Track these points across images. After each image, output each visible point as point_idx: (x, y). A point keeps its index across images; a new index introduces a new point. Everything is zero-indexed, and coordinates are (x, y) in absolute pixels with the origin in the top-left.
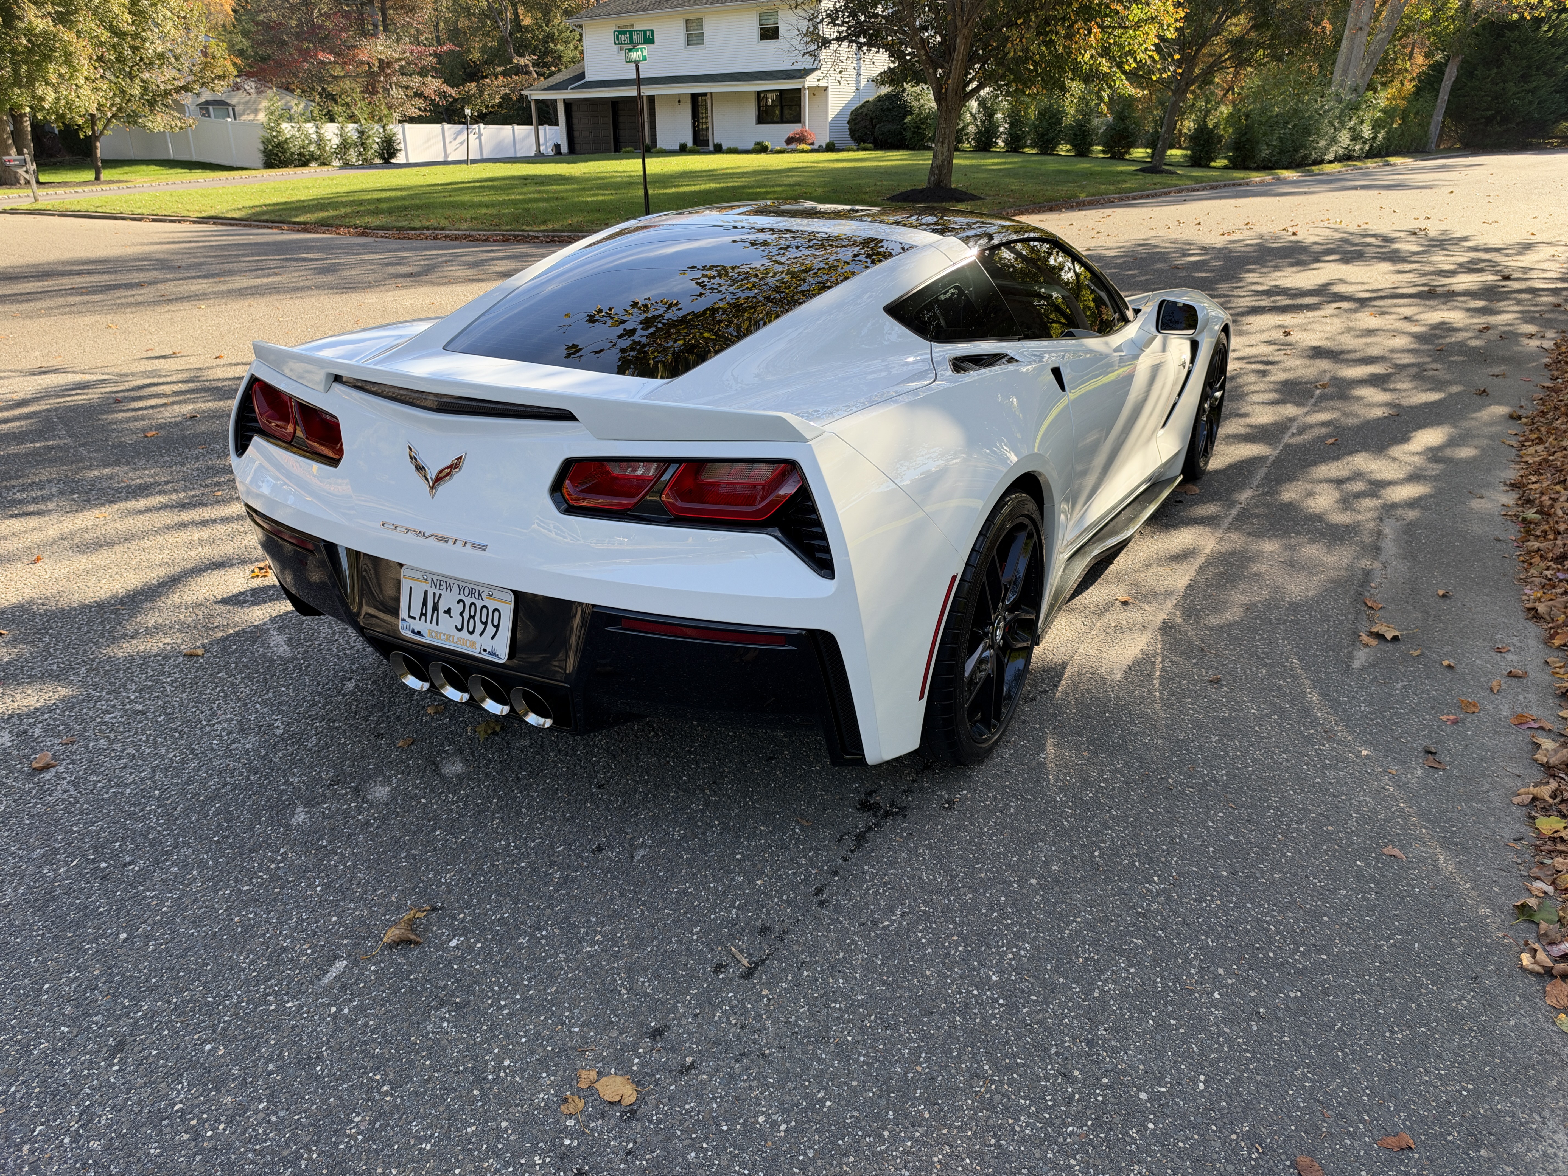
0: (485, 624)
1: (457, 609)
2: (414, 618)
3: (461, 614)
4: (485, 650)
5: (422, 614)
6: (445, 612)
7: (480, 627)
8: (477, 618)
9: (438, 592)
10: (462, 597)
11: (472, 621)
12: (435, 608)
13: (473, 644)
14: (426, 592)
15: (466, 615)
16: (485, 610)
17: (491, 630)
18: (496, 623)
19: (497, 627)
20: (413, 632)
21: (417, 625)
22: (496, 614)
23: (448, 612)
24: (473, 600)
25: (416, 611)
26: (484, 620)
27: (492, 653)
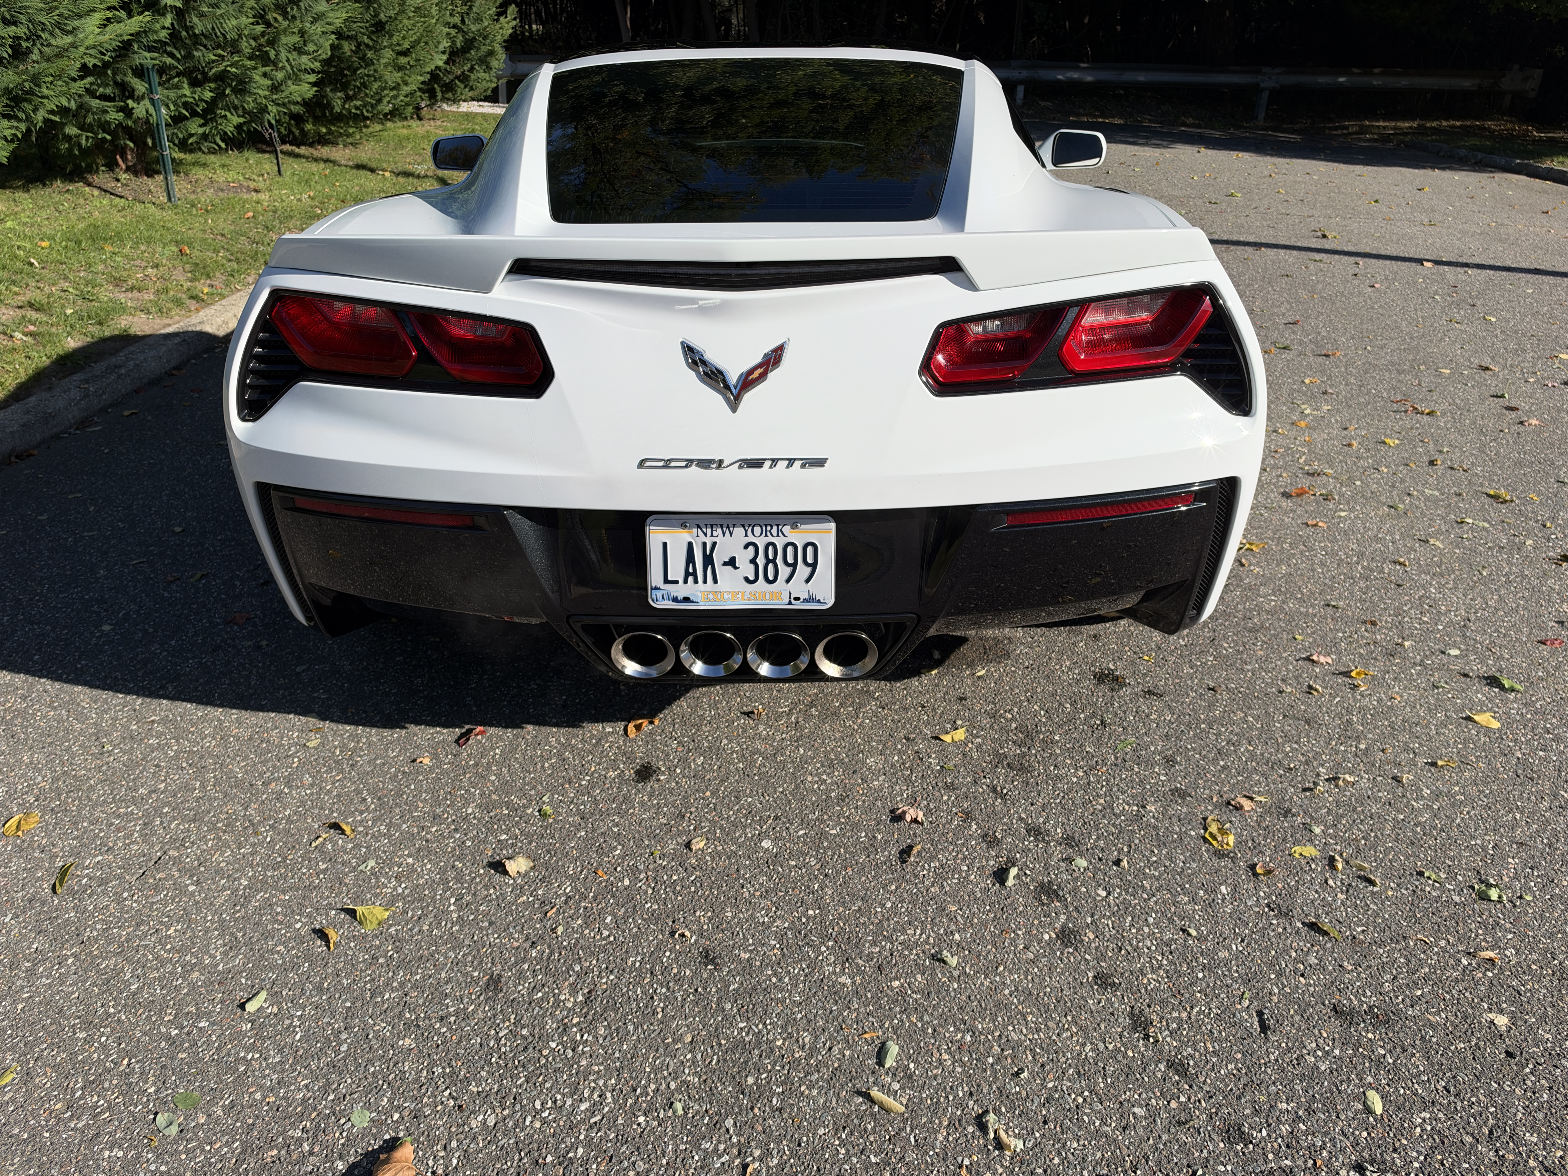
0: (794, 566)
1: (744, 558)
2: (677, 582)
3: (753, 561)
4: (797, 599)
5: (687, 574)
6: (725, 564)
7: (784, 571)
8: (779, 561)
9: (709, 542)
10: (751, 539)
11: (770, 566)
12: (708, 560)
13: (776, 595)
14: (690, 545)
15: (761, 561)
16: (790, 549)
17: (802, 571)
18: (810, 560)
19: (814, 566)
20: (675, 600)
21: (680, 591)
22: (810, 549)
23: (732, 562)
24: (770, 539)
25: (677, 570)
26: (790, 560)
27: (810, 599)
